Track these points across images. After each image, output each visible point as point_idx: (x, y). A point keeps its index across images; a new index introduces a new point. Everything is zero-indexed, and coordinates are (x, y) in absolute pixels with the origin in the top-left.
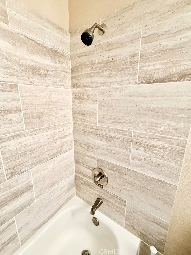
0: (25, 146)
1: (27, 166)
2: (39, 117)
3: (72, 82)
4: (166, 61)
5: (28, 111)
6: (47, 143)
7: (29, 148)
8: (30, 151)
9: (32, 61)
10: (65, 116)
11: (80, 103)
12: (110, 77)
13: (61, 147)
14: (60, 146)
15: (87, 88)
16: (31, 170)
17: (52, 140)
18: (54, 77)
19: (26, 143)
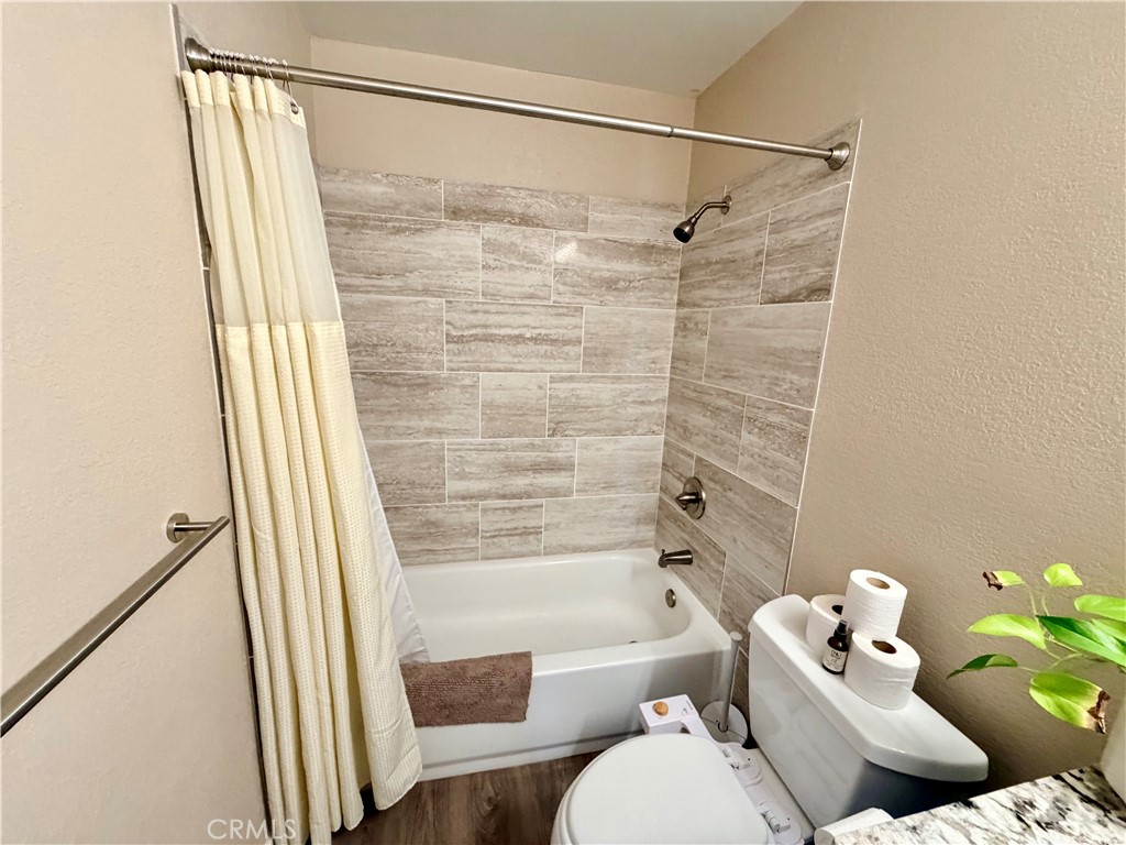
0: (578, 397)
1: (574, 429)
2: (605, 355)
3: (679, 295)
4: (793, 265)
5: (590, 345)
6: (610, 403)
7: (582, 402)
8: (582, 407)
9: (609, 270)
10: (654, 363)
11: (685, 337)
12: (727, 288)
13: (636, 420)
14: (633, 418)
15: (696, 309)
16: (577, 438)
17: (619, 401)
18: (641, 290)
19: (579, 392)
